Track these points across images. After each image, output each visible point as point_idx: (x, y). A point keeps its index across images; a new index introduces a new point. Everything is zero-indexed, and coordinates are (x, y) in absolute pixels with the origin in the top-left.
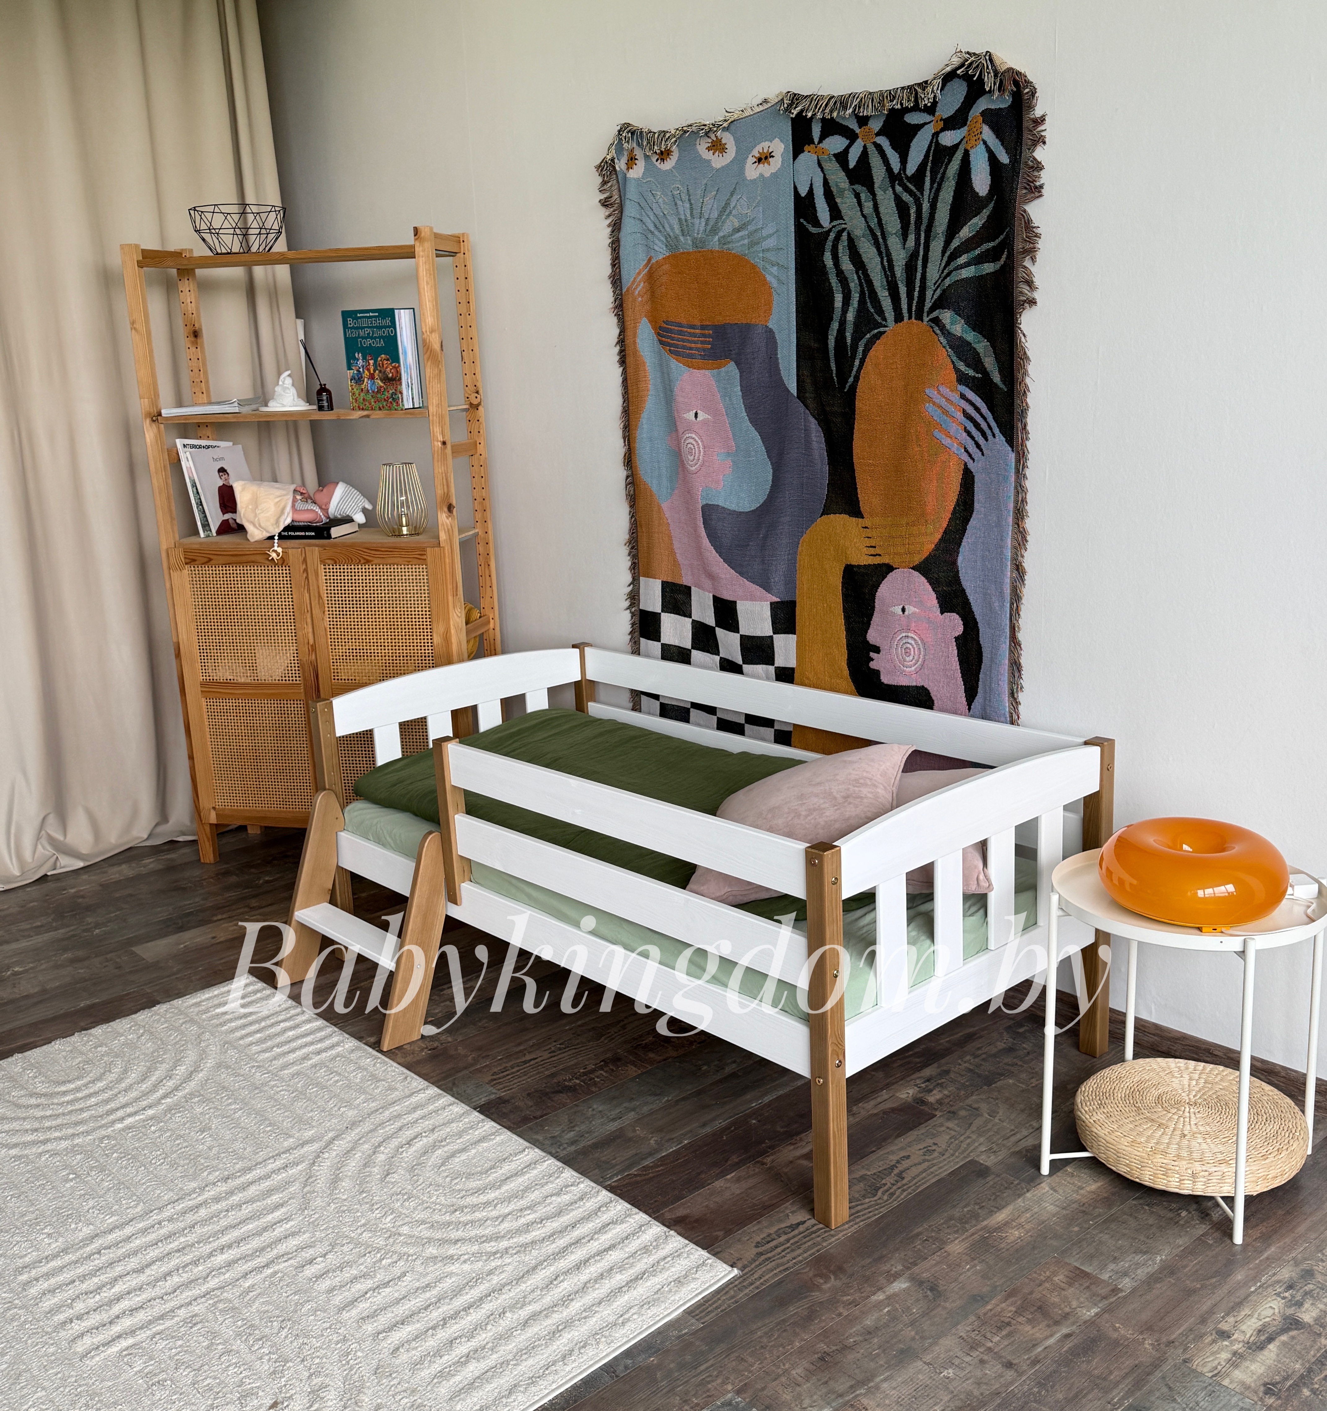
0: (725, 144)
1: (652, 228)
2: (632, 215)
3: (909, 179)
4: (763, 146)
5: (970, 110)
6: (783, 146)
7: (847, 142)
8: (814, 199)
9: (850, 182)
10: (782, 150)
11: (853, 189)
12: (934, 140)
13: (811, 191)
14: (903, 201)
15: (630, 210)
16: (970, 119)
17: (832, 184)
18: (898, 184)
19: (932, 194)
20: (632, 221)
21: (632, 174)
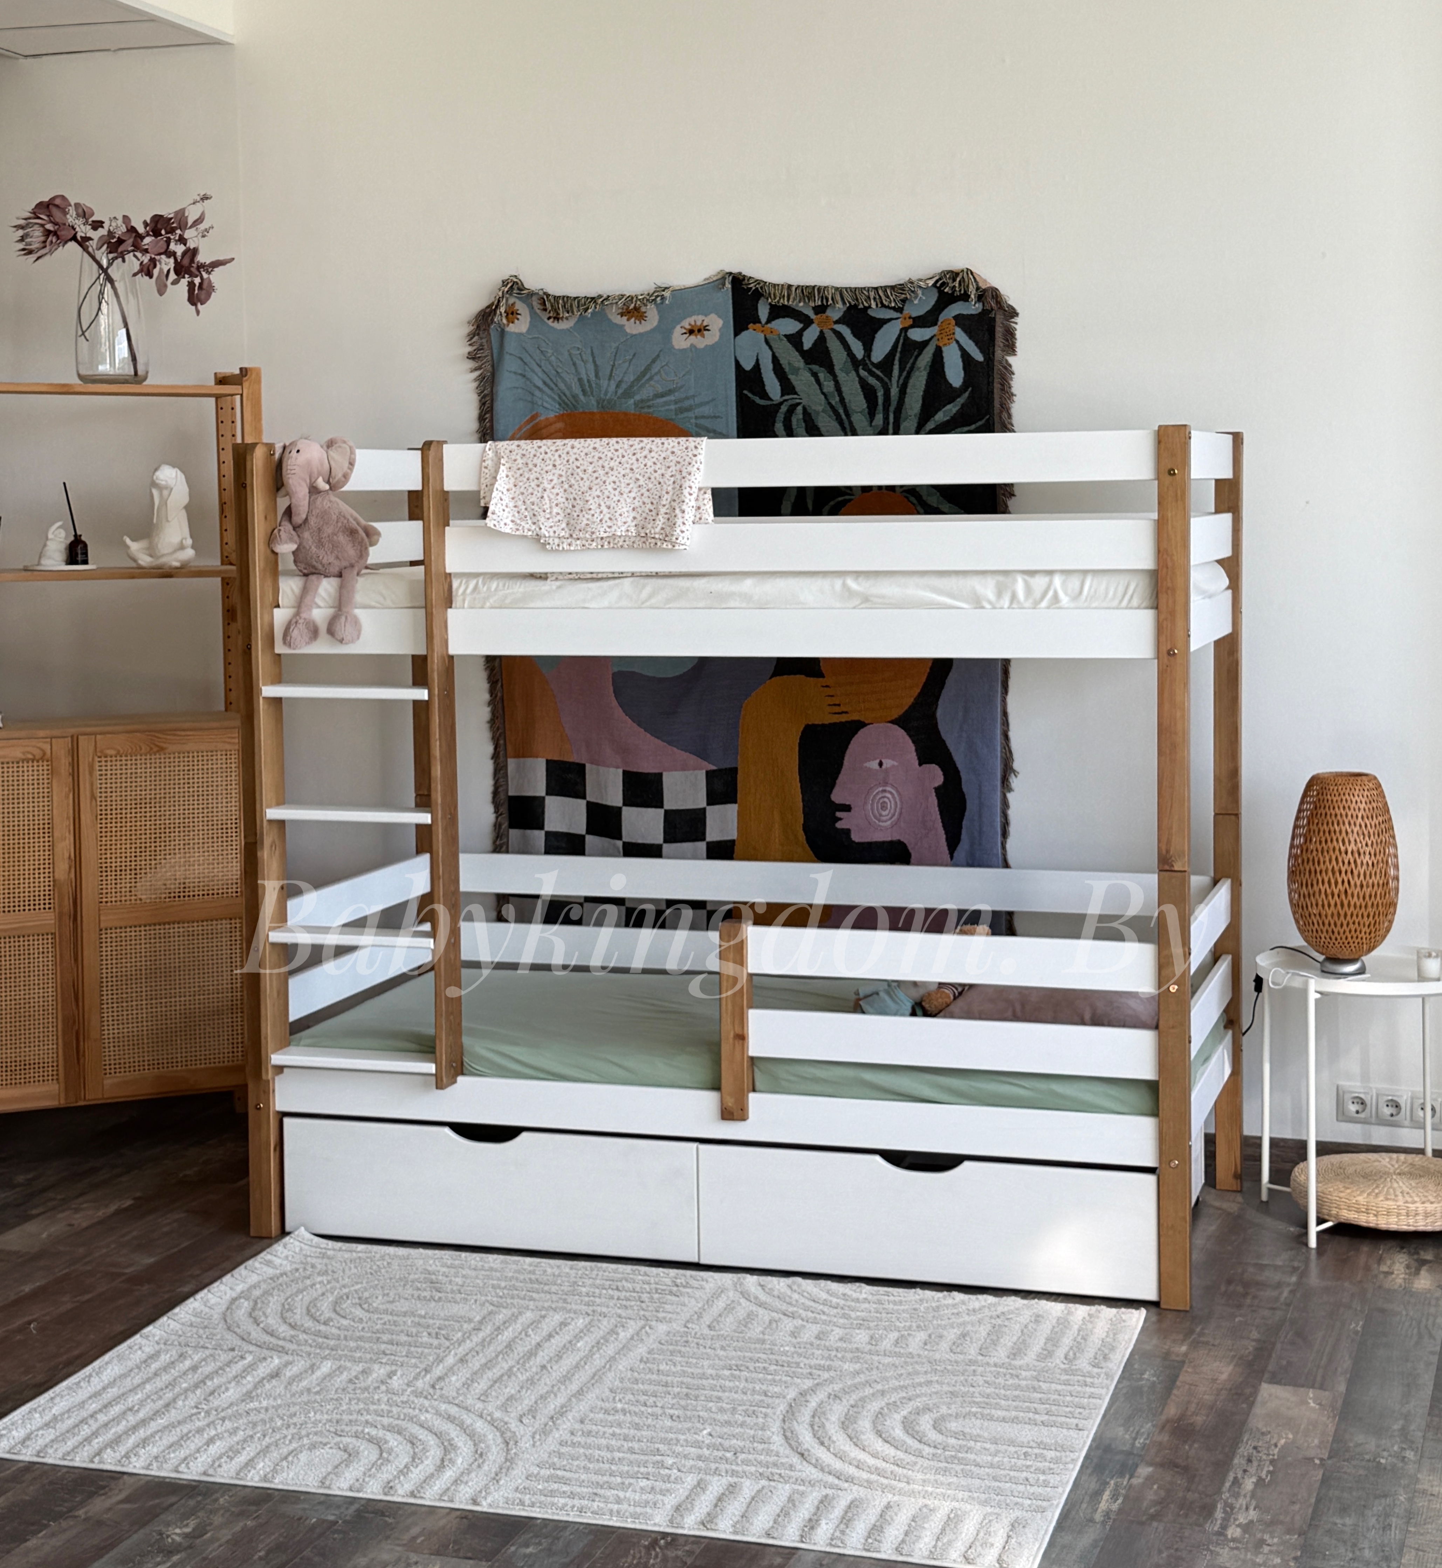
0: (646, 313)
1: (539, 383)
2: (513, 370)
3: (876, 365)
4: (697, 320)
5: (940, 313)
6: (722, 322)
7: (801, 326)
8: (761, 373)
9: (805, 362)
10: (721, 325)
11: (810, 369)
12: (903, 335)
13: (757, 366)
14: (868, 384)
15: (510, 365)
16: (941, 320)
17: (782, 362)
18: (863, 369)
19: (901, 381)
20: (512, 375)
21: (512, 328)
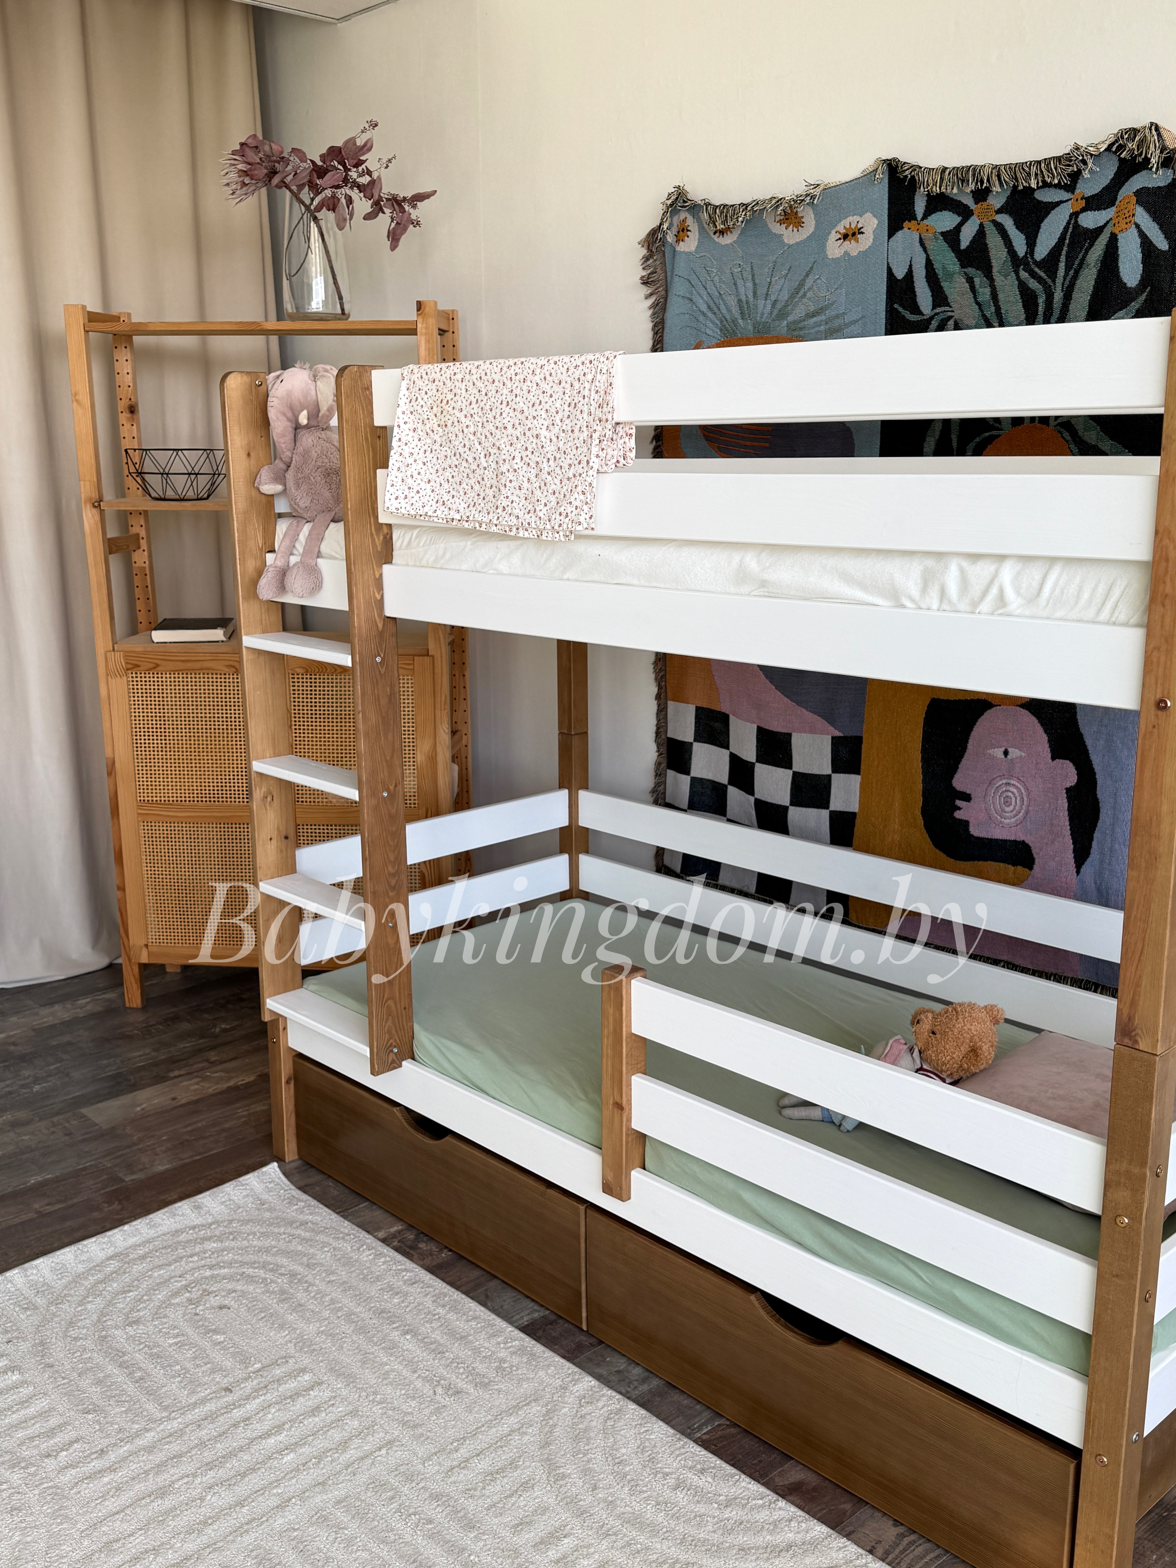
0: (802, 217)
1: (704, 308)
2: (681, 293)
3: (1039, 264)
4: (850, 221)
5: (1120, 188)
6: (876, 222)
7: (959, 219)
8: (913, 282)
9: (961, 265)
10: (875, 226)
11: (965, 273)
12: (1073, 222)
13: (910, 274)
14: (1029, 288)
15: (679, 288)
16: (1119, 198)
17: (936, 266)
18: (1023, 269)
19: (1067, 283)
20: (680, 300)
21: (682, 247)
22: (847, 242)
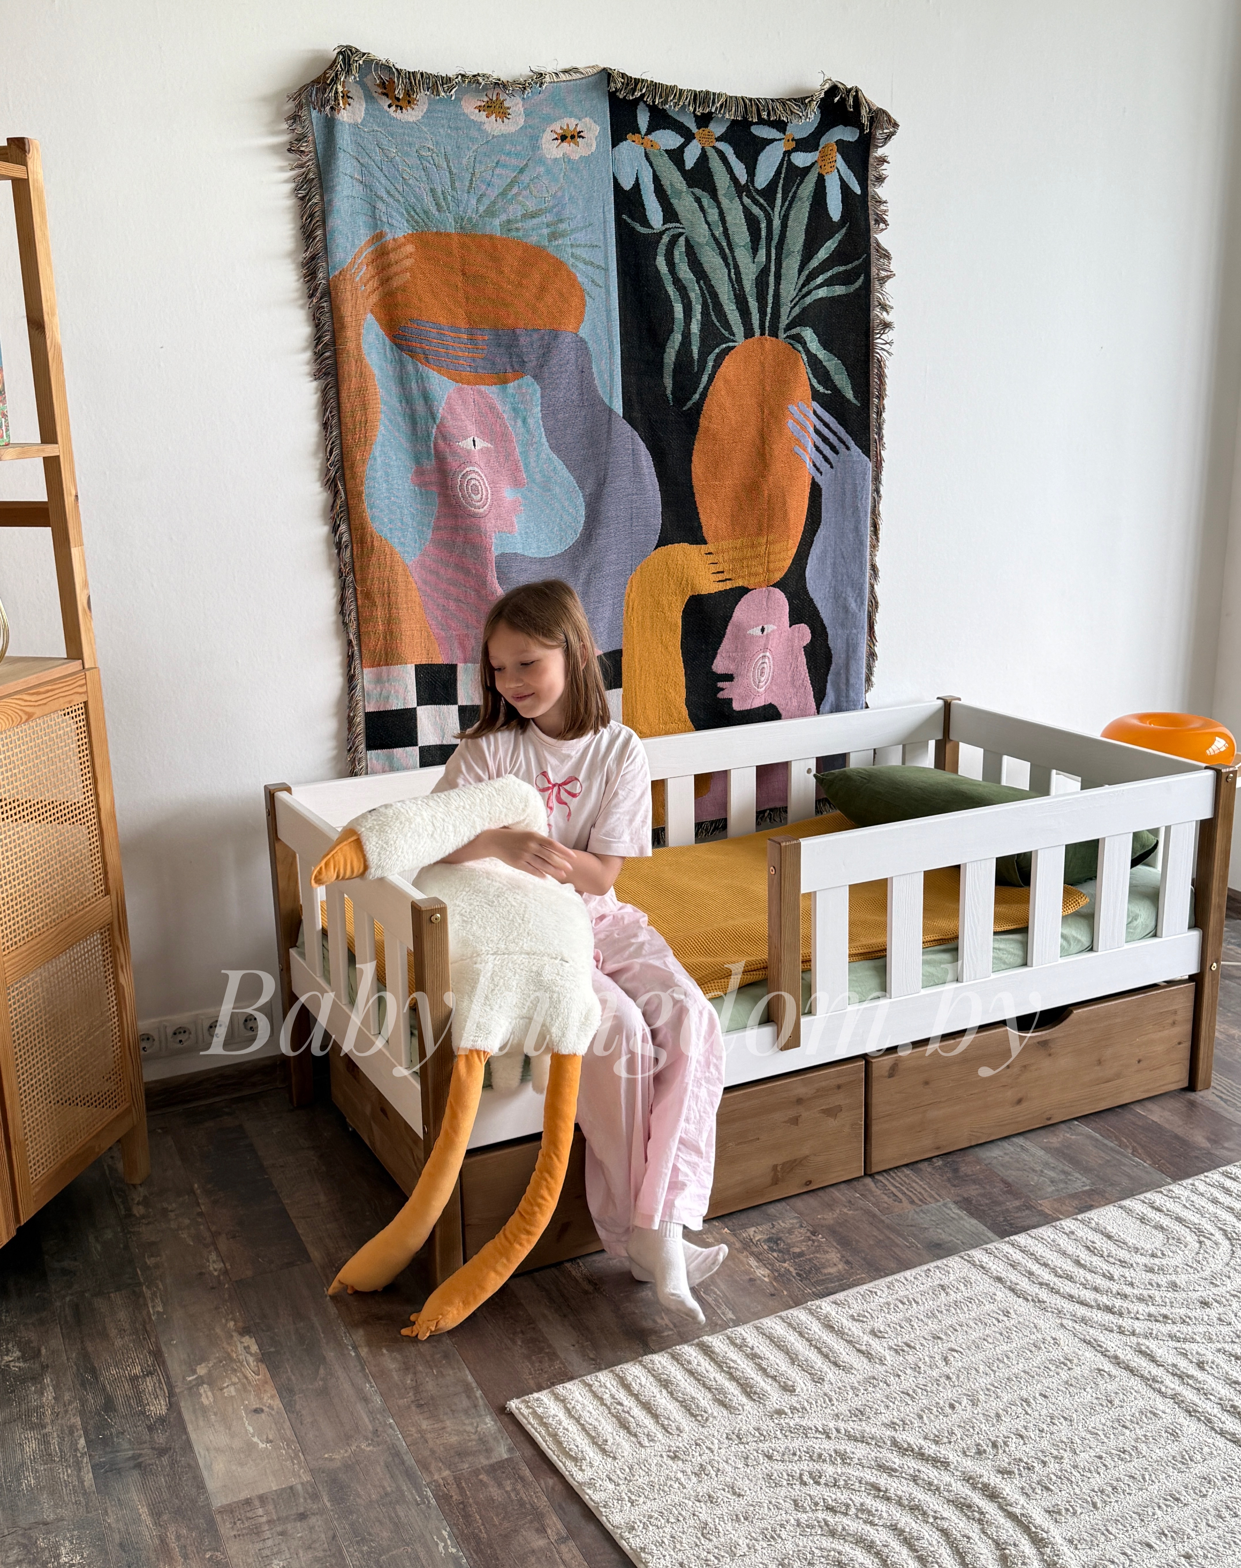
0: (509, 108)
1: (381, 193)
2: (350, 174)
3: (759, 193)
4: (566, 123)
5: (823, 135)
6: (597, 128)
7: (682, 140)
8: (641, 195)
9: (687, 184)
10: (597, 132)
11: (692, 192)
12: (786, 159)
13: (637, 185)
14: (751, 213)
16: (822, 144)
17: (664, 182)
18: (746, 196)
19: (783, 213)
20: (348, 180)
21: (344, 116)
22: (565, 144)
